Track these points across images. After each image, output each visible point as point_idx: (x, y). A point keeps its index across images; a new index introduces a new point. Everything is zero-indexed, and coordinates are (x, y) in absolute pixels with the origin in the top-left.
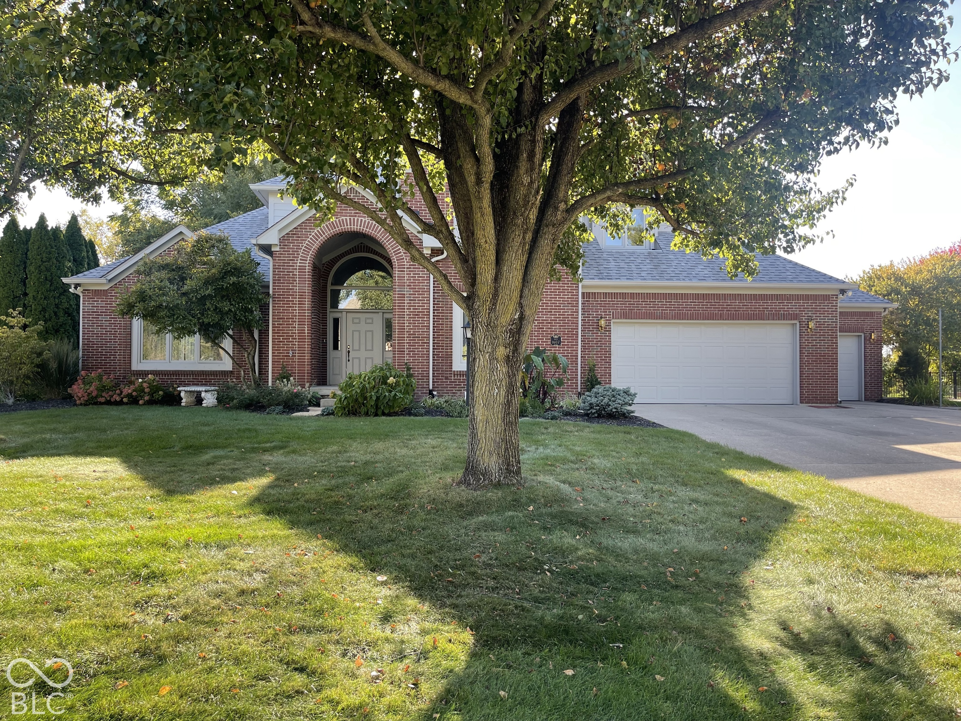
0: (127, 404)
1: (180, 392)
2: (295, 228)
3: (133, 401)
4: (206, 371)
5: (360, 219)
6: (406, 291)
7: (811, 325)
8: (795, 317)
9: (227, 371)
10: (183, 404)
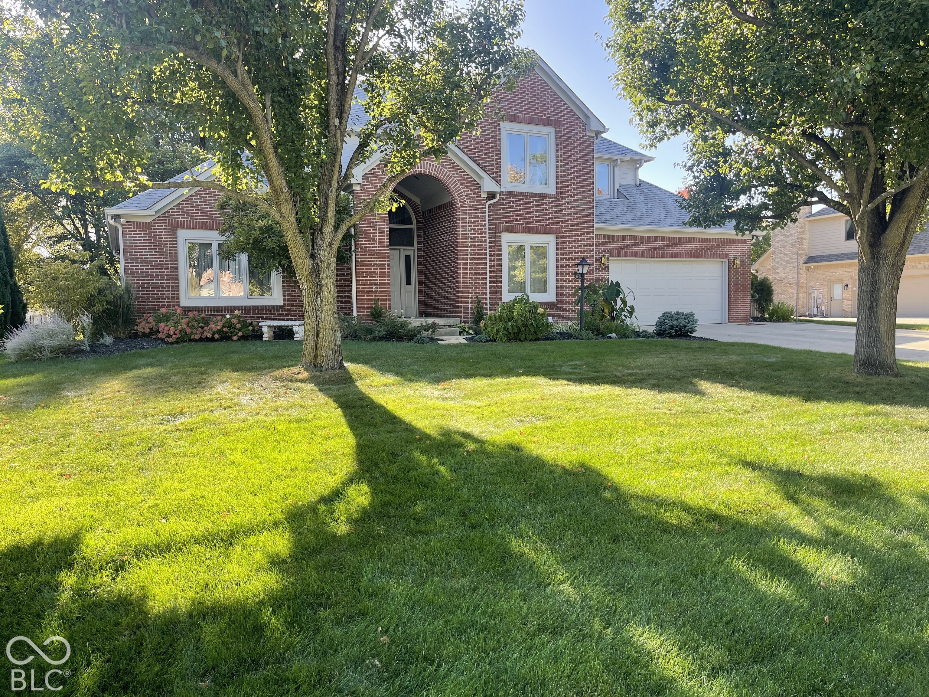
0: (217, 340)
1: (261, 327)
2: (373, 169)
3: (225, 337)
4: (258, 306)
5: (429, 162)
6: (468, 231)
7: (737, 262)
8: (726, 256)
9: (280, 306)
10: (264, 339)
